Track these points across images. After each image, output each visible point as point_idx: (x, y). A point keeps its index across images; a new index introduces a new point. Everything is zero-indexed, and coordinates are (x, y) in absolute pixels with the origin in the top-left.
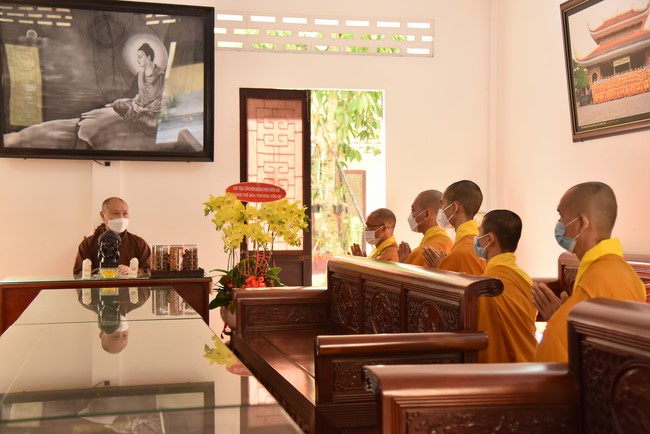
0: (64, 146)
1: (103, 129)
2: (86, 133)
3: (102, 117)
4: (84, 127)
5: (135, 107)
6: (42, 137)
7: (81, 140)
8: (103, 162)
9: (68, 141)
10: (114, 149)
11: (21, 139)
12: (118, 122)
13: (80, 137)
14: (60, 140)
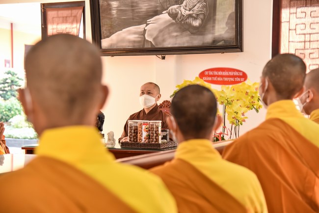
0: (137, 46)
1: (161, 31)
2: (150, 35)
3: (161, 22)
4: (149, 31)
5: (183, 11)
6: (123, 40)
7: (148, 41)
8: (160, 56)
9: (139, 42)
10: (169, 46)
11: (111, 42)
12: (172, 24)
13: (147, 38)
14: (134, 42)
